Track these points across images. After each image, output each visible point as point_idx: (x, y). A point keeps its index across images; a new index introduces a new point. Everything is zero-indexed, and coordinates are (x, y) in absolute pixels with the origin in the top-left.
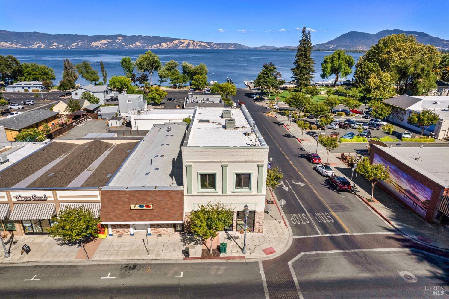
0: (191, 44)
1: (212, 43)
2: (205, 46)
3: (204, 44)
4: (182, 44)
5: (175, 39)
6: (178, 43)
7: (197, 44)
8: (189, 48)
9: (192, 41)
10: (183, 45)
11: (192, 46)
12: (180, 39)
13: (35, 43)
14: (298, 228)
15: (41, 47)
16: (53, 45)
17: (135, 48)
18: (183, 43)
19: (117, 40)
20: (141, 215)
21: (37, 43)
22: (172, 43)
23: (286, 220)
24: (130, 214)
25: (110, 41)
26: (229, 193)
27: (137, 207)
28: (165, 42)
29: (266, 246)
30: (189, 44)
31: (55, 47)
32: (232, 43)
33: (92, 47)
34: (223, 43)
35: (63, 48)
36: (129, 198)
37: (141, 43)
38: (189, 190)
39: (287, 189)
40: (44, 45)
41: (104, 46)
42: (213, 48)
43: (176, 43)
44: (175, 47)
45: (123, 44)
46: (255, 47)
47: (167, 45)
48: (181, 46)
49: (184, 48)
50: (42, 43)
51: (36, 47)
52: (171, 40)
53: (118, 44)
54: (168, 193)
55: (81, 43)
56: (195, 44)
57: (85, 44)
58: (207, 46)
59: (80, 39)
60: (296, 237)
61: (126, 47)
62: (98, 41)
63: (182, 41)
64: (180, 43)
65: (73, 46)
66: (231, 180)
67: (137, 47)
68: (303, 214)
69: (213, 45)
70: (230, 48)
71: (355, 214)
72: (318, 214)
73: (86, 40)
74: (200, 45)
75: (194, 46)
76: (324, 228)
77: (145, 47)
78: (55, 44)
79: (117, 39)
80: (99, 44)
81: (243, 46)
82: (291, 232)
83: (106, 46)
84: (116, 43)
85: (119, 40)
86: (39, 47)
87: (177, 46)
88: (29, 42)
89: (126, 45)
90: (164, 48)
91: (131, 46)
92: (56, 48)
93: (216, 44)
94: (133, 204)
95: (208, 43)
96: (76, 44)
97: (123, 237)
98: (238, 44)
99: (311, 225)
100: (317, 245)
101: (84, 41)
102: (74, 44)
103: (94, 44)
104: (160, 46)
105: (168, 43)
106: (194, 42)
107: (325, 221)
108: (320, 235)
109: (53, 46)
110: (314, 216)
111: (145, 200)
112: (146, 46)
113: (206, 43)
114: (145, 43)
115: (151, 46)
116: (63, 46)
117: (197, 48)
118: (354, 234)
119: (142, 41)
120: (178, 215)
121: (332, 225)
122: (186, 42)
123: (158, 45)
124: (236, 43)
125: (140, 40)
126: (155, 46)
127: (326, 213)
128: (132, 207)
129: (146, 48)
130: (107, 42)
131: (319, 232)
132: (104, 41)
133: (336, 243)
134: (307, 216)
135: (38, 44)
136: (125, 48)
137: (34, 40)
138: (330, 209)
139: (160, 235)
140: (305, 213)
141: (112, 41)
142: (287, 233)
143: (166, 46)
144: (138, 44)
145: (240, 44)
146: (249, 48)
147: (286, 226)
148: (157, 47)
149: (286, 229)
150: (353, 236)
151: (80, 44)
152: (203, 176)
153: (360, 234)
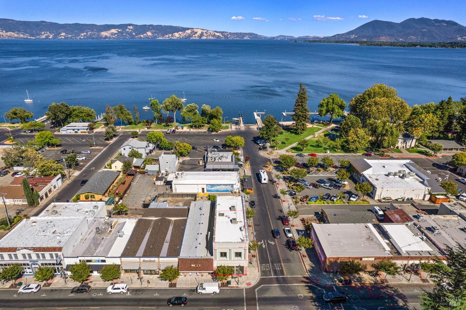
0: (205, 34)
1: (226, 32)
2: (219, 36)
3: (218, 34)
4: (194, 34)
5: (188, 29)
6: (191, 33)
7: (210, 34)
8: (202, 38)
9: (206, 31)
10: (196, 35)
11: (205, 36)
12: (193, 29)
13: (43, 33)
14: (264, 273)
15: (49, 37)
16: (62, 34)
17: (146, 38)
18: (196, 33)
19: (128, 30)
20: (195, 269)
21: (44, 33)
22: (184, 32)
23: (259, 268)
24: (191, 268)
25: (119, 30)
26: (232, 259)
27: (194, 265)
28: (177, 32)
29: (247, 282)
30: (202, 34)
31: (63, 37)
32: (247, 32)
33: (101, 38)
34: (238, 33)
35: (71, 39)
36: (190, 262)
37: (152, 33)
38: (216, 258)
39: (264, 246)
40: (52, 35)
41: (113, 36)
42: (228, 38)
43: (189, 33)
44: (188, 37)
45: (134, 34)
46: (271, 36)
47: (180, 34)
48: (194, 36)
49: (197, 38)
50: (50, 33)
51: (44, 37)
52: (184, 30)
53: (129, 34)
54: (207, 260)
55: (90, 32)
56: (209, 34)
57: (94, 34)
58: (222, 36)
59: (89, 29)
60: (262, 277)
61: (137, 38)
62: (107, 30)
63: (195, 30)
64: (193, 33)
65: (82, 36)
66: (233, 255)
67: (148, 38)
68: (268, 264)
69: (228, 35)
70: (246, 38)
71: (293, 265)
72: (275, 264)
73: (95, 30)
74: (214, 35)
75: (208, 36)
76: (275, 273)
77: (156, 37)
78: (63, 34)
79: (127, 28)
80: (109, 34)
81: (260, 36)
82: (260, 275)
83: (116, 35)
84: (127, 33)
85: (129, 29)
86: (47, 37)
87: (190, 36)
88: (37, 32)
89: (136, 35)
90: (176, 38)
91: (142, 36)
92: (65, 38)
93: (230, 33)
94: (192, 264)
95: (222, 33)
96: (85, 34)
97: (187, 276)
98: (254, 34)
99: (270, 271)
100: (270, 281)
101: (93, 30)
102: (82, 34)
103: (104, 34)
104: (172, 36)
105: (181, 33)
106: (207, 31)
107: (277, 269)
108: (272, 277)
109: (62, 36)
110: (273, 265)
111: (197, 262)
112: (158, 36)
113: (220, 32)
114: (156, 33)
115: (163, 36)
116: (72, 36)
117: (211, 38)
118: (288, 276)
119: (154, 31)
120: (211, 269)
121: (279, 271)
122: (199, 32)
123: (170, 35)
124: (251, 32)
125: (151, 29)
126: (167, 36)
127: (279, 264)
128: (192, 265)
129: (158, 38)
130: (117, 32)
131: (272, 274)
132: (114, 31)
133: (278, 281)
134: (269, 266)
135: (46, 35)
136: (135, 38)
137: (41, 30)
138: (282, 261)
139: (202, 276)
140: (269, 263)
141: (122, 31)
142: (258, 275)
143: (179, 36)
144: (149, 34)
145: (255, 33)
146: (265, 38)
147: (259, 271)
148: (169, 37)
149: (258, 273)
150: (287, 277)
151: (89, 34)
152: (221, 253)
153: (290, 276)
